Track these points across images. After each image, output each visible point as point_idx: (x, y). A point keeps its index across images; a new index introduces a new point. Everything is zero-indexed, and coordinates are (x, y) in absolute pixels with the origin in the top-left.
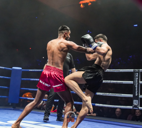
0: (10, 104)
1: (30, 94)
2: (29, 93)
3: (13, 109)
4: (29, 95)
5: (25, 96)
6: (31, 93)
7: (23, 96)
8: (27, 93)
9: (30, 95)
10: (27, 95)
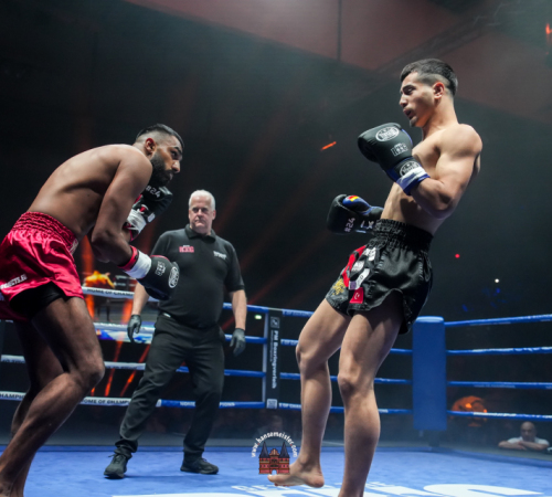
0: (421, 434)
1: (477, 401)
2: (472, 398)
3: (430, 448)
4: (472, 404)
5: (462, 408)
6: (478, 399)
7: (456, 406)
8: (465, 399)
9: (477, 405)
10: (468, 406)
